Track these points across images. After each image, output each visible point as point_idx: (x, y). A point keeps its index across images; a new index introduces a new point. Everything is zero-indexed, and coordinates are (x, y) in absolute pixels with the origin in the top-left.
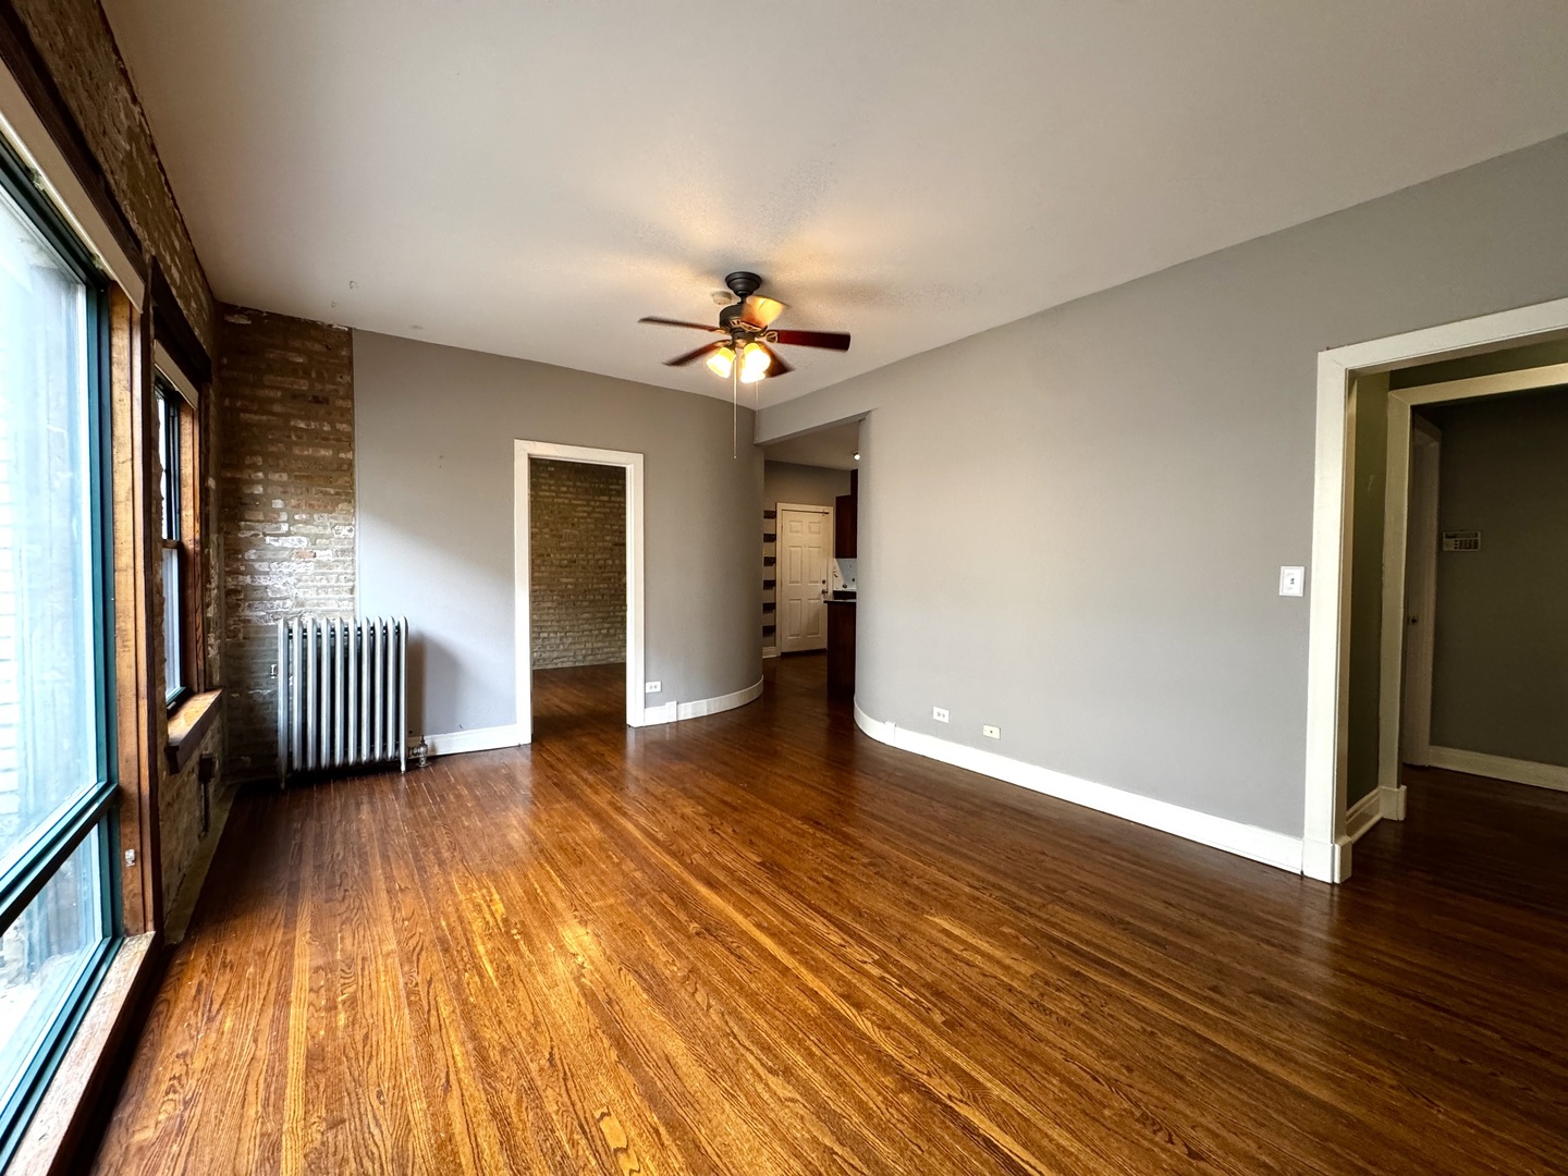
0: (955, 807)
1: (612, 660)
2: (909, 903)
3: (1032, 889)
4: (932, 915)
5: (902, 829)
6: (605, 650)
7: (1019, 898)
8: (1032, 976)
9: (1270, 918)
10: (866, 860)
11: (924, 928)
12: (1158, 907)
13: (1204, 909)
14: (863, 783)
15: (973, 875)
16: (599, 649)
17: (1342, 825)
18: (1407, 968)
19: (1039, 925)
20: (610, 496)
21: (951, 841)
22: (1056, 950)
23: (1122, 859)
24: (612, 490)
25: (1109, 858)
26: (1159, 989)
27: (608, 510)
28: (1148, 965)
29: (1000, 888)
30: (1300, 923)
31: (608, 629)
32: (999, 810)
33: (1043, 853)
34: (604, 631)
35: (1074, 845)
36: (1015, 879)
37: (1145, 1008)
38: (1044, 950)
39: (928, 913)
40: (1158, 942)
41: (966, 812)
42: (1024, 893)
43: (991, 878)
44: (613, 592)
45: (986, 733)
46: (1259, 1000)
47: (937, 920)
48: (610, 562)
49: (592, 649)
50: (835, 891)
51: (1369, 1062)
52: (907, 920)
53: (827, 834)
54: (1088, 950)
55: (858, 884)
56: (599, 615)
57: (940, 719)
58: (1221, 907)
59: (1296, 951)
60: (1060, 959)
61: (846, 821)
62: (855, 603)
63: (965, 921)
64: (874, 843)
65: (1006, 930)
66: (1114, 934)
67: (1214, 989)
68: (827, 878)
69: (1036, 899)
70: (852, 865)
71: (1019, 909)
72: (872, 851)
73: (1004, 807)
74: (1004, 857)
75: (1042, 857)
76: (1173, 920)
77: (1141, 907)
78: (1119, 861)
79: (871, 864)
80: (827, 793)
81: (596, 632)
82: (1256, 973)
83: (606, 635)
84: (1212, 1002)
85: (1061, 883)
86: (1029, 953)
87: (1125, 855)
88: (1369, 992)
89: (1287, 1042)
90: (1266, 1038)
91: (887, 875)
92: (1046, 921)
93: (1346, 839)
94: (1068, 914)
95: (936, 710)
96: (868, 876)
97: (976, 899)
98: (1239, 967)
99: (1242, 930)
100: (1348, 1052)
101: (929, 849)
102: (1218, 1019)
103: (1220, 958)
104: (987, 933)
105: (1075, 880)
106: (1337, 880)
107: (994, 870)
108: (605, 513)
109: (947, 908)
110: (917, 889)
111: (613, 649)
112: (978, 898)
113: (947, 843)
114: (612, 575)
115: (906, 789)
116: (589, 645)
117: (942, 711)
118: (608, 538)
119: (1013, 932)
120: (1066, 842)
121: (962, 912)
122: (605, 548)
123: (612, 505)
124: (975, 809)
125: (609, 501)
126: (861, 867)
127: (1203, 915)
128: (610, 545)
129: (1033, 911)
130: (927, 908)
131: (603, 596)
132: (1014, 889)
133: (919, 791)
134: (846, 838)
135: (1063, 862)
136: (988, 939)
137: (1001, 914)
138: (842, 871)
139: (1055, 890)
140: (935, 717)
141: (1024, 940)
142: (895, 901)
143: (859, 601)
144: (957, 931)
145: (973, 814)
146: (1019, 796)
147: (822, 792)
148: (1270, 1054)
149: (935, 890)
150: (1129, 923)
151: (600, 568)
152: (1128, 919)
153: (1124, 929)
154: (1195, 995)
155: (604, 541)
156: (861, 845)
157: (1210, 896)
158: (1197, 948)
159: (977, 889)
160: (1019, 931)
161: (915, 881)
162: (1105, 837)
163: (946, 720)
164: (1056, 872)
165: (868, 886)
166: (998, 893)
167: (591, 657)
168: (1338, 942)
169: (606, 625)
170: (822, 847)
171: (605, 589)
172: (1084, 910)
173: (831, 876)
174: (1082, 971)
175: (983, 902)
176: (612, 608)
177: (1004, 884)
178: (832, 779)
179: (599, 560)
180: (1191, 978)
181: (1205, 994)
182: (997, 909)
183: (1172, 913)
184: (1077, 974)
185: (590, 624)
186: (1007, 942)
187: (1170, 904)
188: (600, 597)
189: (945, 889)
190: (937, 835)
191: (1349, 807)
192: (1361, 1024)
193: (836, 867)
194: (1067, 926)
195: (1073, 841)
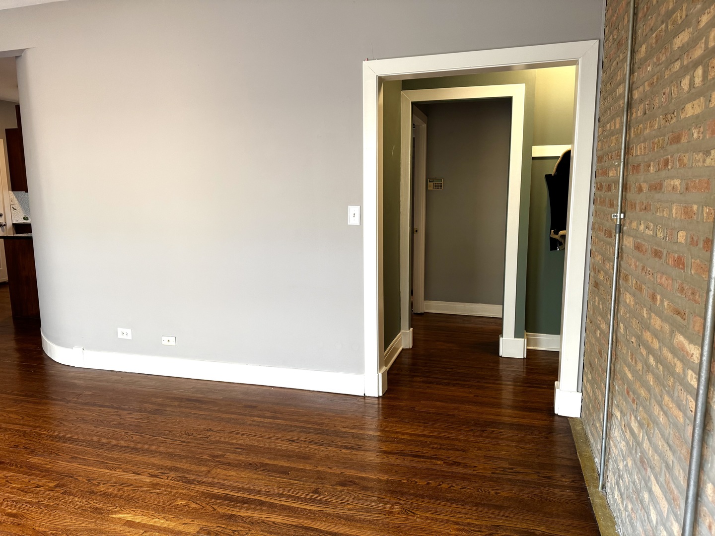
0: (140, 411)
2: (96, 510)
3: (200, 462)
4: (118, 513)
5: (90, 443)
7: (189, 472)
8: (198, 532)
9: (348, 430)
10: (52, 484)
11: (109, 527)
12: (284, 446)
13: (313, 437)
14: (56, 409)
15: (153, 465)
17: (382, 361)
18: (409, 438)
19: (203, 489)
21: (136, 442)
22: (217, 504)
23: (264, 417)
25: (256, 419)
26: (283, 505)
28: (277, 491)
29: (176, 469)
30: (363, 429)
32: (176, 403)
33: (211, 430)
35: (233, 416)
36: (187, 457)
37: (274, 523)
38: (208, 507)
39: (112, 512)
40: (284, 471)
41: (149, 412)
42: (194, 467)
43: (169, 463)
45: (165, 343)
46: (339, 488)
47: (121, 516)
50: (19, 525)
51: (389, 503)
52: (93, 526)
53: (10, 470)
54: (238, 495)
55: (44, 509)
57: (124, 337)
58: (322, 432)
59: (359, 448)
60: (219, 510)
61: (32, 452)
62: (31, 238)
63: (146, 508)
64: (63, 465)
65: (179, 502)
66: (256, 476)
67: (316, 491)
68: (10, 515)
69: (204, 469)
70: (38, 493)
71: (189, 482)
72: (59, 473)
73: (180, 399)
74: (179, 443)
75: (209, 433)
76: (294, 452)
77: (274, 449)
78: (262, 420)
79: (58, 486)
80: (10, 430)
82: (338, 471)
84: (313, 501)
85: (221, 450)
86: (196, 515)
87: (267, 414)
88: (393, 460)
89: (352, 509)
90: (341, 512)
91: (74, 491)
92: (210, 484)
93: (385, 368)
94: (226, 472)
95: (120, 330)
96: (55, 498)
97: (155, 485)
98: (329, 470)
99: (332, 444)
100: (381, 502)
101: (116, 455)
102: (317, 511)
103: (320, 468)
104: (164, 511)
105: (232, 444)
106: (381, 395)
107: (171, 456)
109: (130, 502)
110: (104, 494)
112: (158, 484)
113: (132, 445)
115: (94, 405)
117: (125, 330)
119: (184, 502)
120: (226, 416)
121: (143, 500)
124: (156, 407)
126: (47, 492)
127: (311, 442)
129: (201, 479)
130: (112, 509)
132: (186, 466)
133: (107, 404)
134: (30, 469)
135: (224, 432)
136: (164, 515)
137: (175, 491)
138: (27, 502)
139: (217, 457)
140: (120, 336)
141: (193, 505)
142: (81, 513)
143: (35, 234)
144: (139, 519)
145: (155, 412)
146: (193, 388)
147: (6, 429)
148: (343, 521)
149: (120, 490)
150: (267, 464)
152: (267, 461)
153: (264, 470)
154: (305, 501)
156: (48, 471)
157: (316, 427)
158: (308, 467)
159: (156, 476)
160: (189, 500)
161: (102, 488)
162: (254, 404)
163: (130, 337)
164: (219, 442)
165: (54, 508)
166: (173, 474)
168: (379, 434)
170: (5, 485)
172: (237, 465)
173: (15, 511)
174: (234, 513)
175: (162, 486)
177: (178, 465)
178: (16, 413)
180: (303, 489)
181: (310, 497)
182: (173, 487)
183: (294, 447)
184: (231, 517)
186: (178, 512)
187: (293, 441)
189: (128, 485)
190: (123, 440)
191: (385, 349)
192: (387, 481)
193: (19, 501)
194: (225, 482)
195: (232, 413)
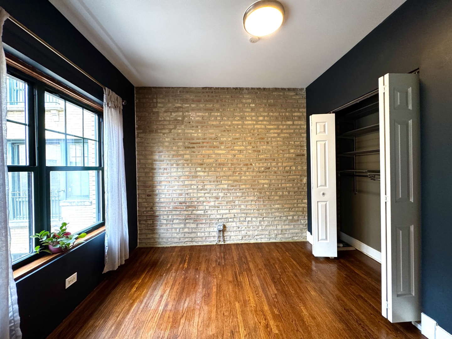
1: (296, 238)
6: (291, 231)
16: (286, 230)
20: (293, 121)
24: (295, 116)
27: (292, 131)
31: (293, 216)
34: (289, 218)
44: (296, 189)
48: (294, 168)
49: (282, 230)
56: (286, 206)
81: (284, 218)
83: (292, 220)
108: (290, 134)
111: (296, 231)
114: (295, 177)
116: (279, 227)
118: (292, 151)
122: (290, 158)
123: (295, 127)
125: (293, 125)
128: (294, 155)
131: (289, 192)
151: (287, 172)
155: (289, 153)
167: (280, 236)
169: (291, 213)
171: (290, 187)
176: (296, 201)
179: (285, 167)
185: (280, 212)
188: (287, 193)
